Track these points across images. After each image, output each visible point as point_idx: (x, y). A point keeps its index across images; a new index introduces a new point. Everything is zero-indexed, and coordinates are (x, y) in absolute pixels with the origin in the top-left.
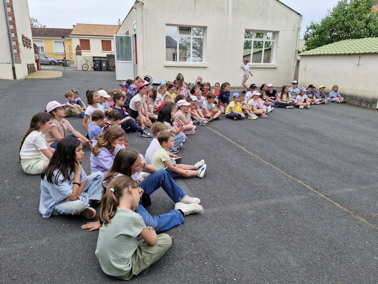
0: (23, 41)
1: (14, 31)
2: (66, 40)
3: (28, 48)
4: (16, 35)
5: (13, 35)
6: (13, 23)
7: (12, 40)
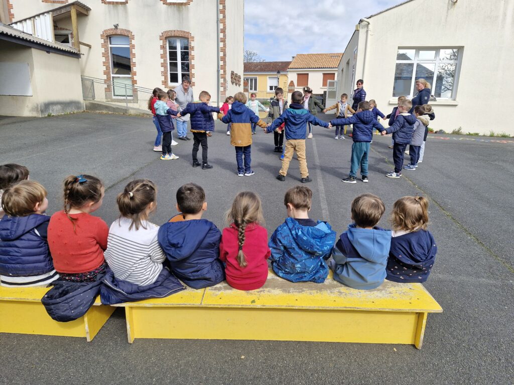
0: (232, 78)
1: (224, 67)
2: (281, 75)
3: (236, 85)
4: (225, 72)
5: (221, 72)
6: (224, 59)
7: (220, 77)
